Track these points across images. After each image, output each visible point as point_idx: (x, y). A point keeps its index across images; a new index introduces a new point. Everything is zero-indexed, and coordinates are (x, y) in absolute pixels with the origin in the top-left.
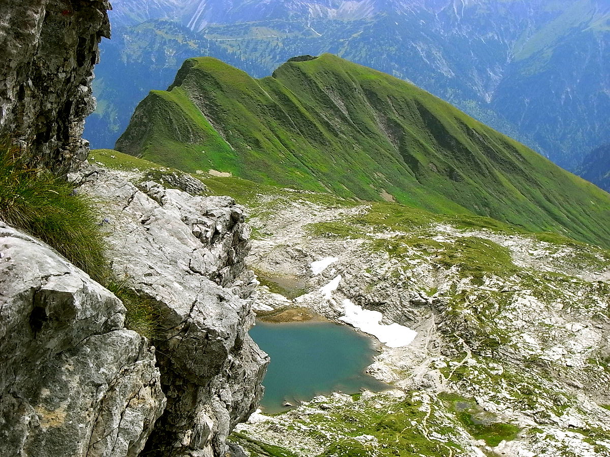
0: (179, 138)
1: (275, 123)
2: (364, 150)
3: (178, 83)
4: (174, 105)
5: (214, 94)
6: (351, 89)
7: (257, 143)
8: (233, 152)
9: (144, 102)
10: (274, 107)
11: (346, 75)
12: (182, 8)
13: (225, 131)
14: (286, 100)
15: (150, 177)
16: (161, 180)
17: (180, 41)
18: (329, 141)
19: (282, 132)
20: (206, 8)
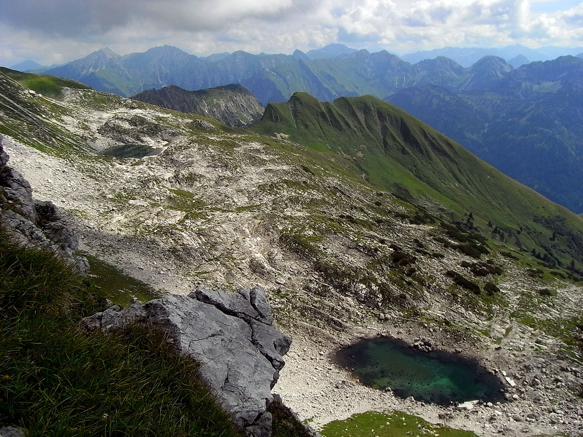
0: (273, 121)
1: (321, 119)
2: (363, 135)
4: (275, 108)
5: (297, 105)
6: (370, 110)
7: (306, 126)
8: (295, 128)
10: (323, 113)
11: (371, 105)
13: (296, 120)
14: (330, 111)
18: (344, 130)
19: (323, 123)
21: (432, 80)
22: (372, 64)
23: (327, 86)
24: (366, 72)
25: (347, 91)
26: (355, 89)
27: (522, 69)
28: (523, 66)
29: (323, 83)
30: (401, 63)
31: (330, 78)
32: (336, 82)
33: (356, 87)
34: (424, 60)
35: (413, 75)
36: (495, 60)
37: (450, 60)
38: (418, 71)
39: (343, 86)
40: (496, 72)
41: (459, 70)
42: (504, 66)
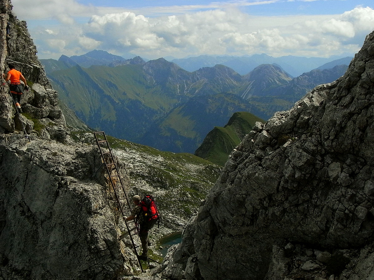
0: (227, 151)
3: (230, 124)
4: (226, 134)
5: (247, 131)
9: (212, 132)
12: (239, 87)
15: (207, 169)
16: (213, 171)
17: (236, 104)
20: (252, 88)
21: (214, 87)
22: (150, 71)
23: (109, 94)
24: (145, 80)
25: (130, 99)
26: (137, 97)
27: (304, 77)
28: (304, 74)
29: (104, 91)
30: (180, 71)
31: (111, 85)
32: (117, 89)
33: (137, 94)
34: (203, 68)
35: (193, 82)
36: (272, 69)
37: (228, 68)
38: (198, 79)
39: (124, 94)
40: (274, 80)
41: (238, 78)
42: (280, 74)
